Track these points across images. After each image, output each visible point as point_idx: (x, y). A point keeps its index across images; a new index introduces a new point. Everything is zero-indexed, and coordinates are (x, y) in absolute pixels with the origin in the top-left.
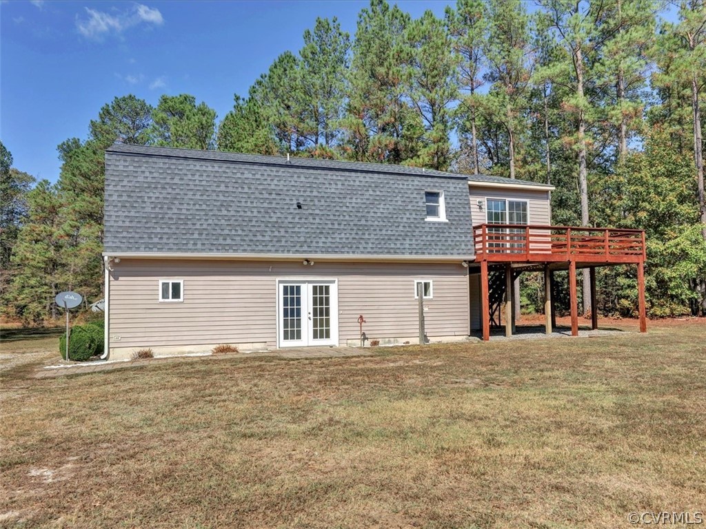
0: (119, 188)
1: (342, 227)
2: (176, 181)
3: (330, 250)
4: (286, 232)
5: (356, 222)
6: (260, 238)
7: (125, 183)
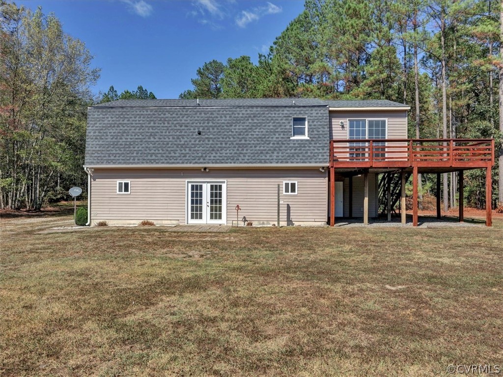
0: (94, 128)
1: (228, 145)
2: (126, 122)
3: (218, 161)
4: (190, 150)
5: (238, 142)
6: (173, 154)
7: (98, 125)
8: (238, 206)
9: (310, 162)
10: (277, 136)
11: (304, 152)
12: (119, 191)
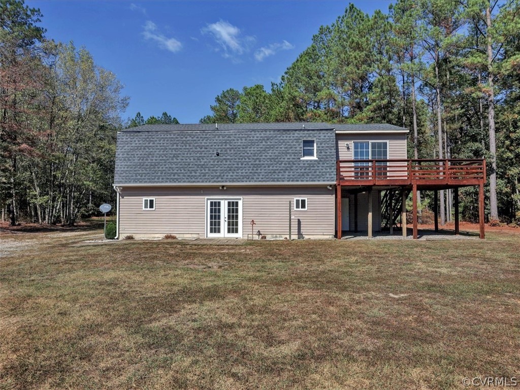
0: (123, 150)
1: (244, 166)
2: (151, 145)
3: (235, 180)
4: (209, 170)
5: (253, 163)
6: (194, 174)
7: (126, 148)
8: (253, 221)
9: (319, 181)
10: (288, 157)
11: (313, 171)
12: (145, 208)
